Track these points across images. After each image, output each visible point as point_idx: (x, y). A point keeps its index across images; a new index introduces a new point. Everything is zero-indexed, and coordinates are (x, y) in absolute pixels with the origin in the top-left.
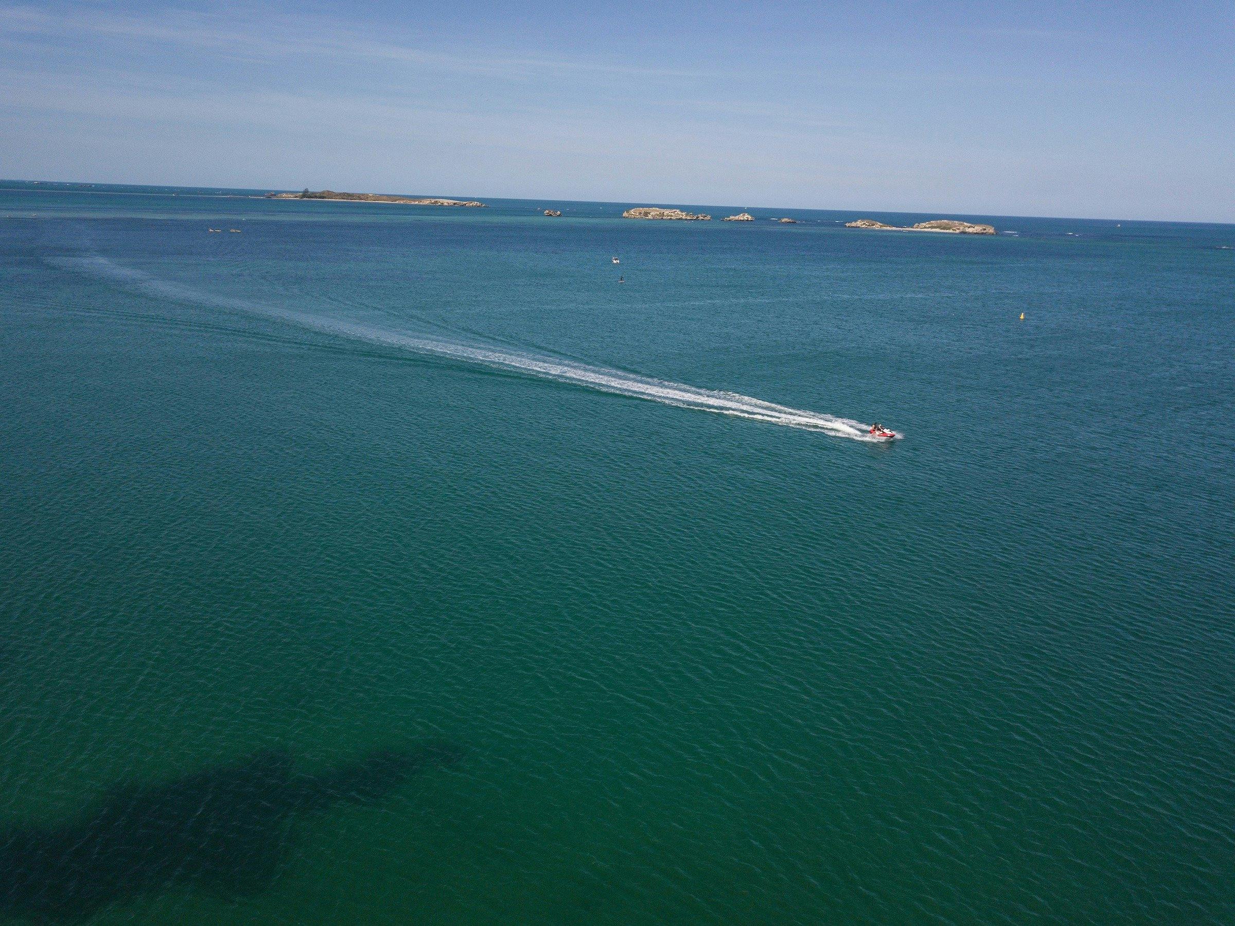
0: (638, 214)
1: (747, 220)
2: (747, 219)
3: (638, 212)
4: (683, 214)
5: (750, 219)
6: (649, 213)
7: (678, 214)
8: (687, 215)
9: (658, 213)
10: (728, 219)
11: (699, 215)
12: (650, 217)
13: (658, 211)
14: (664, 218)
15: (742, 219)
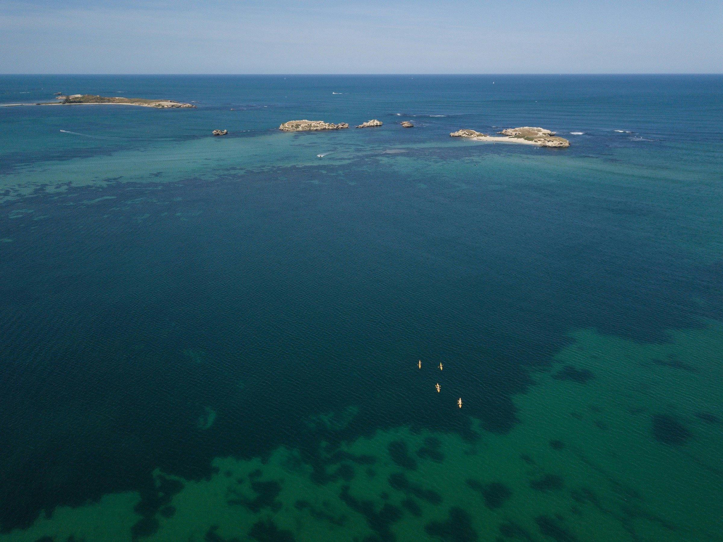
0: (290, 127)
1: (377, 126)
2: (376, 124)
3: (290, 125)
4: (327, 124)
5: (378, 124)
6: (300, 125)
7: (322, 124)
8: (329, 125)
9: (307, 125)
10: (362, 126)
11: (339, 124)
12: (300, 129)
13: (306, 123)
14: (312, 128)
15: (372, 125)
